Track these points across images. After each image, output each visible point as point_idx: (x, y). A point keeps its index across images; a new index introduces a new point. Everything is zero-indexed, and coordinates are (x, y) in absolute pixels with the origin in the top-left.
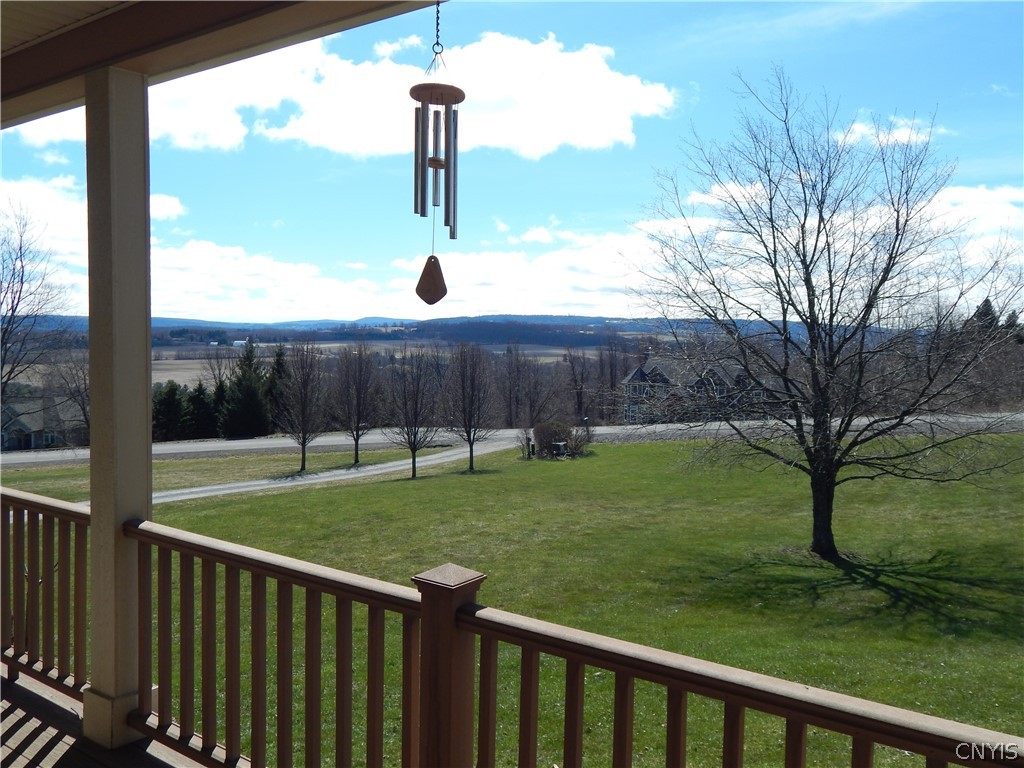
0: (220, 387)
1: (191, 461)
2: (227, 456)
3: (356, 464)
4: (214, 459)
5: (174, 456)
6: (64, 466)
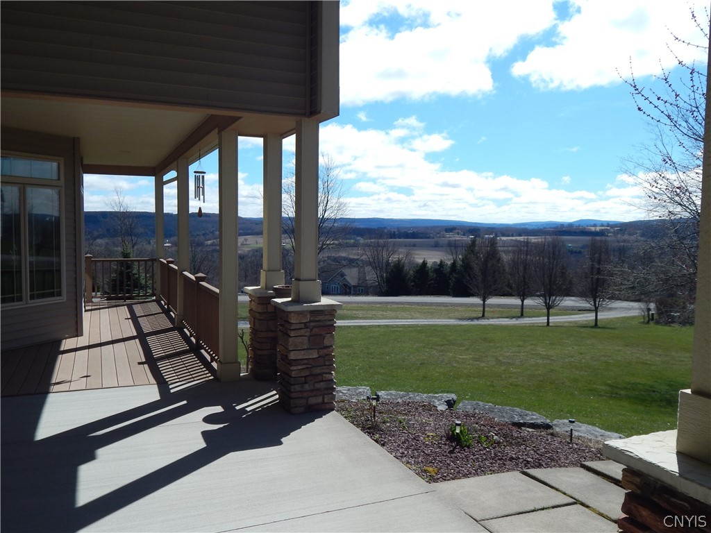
0: (454, 264)
1: (427, 307)
2: (447, 306)
3: (522, 315)
4: (440, 308)
5: (418, 304)
6: (359, 305)
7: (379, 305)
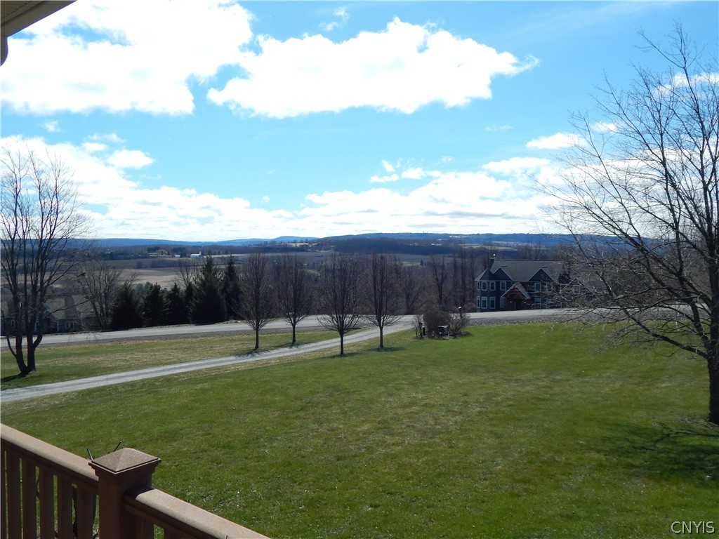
0: (190, 287)
1: (173, 341)
2: (198, 337)
3: (294, 343)
4: (189, 340)
5: (160, 337)
6: (82, 346)
7: (109, 344)
